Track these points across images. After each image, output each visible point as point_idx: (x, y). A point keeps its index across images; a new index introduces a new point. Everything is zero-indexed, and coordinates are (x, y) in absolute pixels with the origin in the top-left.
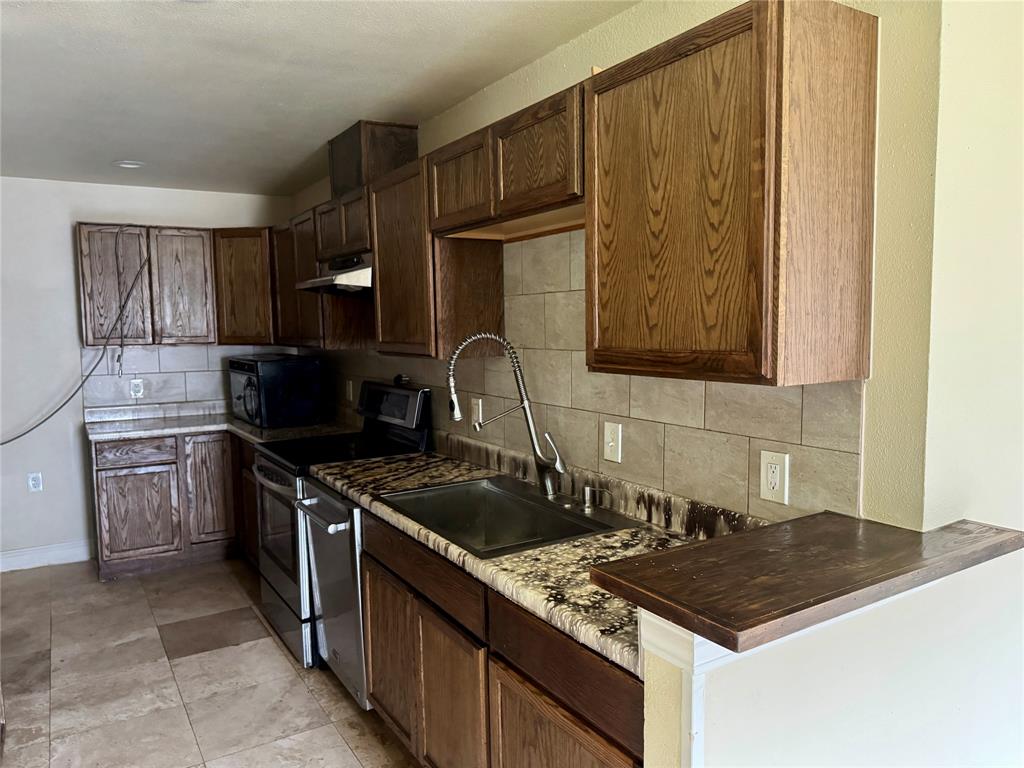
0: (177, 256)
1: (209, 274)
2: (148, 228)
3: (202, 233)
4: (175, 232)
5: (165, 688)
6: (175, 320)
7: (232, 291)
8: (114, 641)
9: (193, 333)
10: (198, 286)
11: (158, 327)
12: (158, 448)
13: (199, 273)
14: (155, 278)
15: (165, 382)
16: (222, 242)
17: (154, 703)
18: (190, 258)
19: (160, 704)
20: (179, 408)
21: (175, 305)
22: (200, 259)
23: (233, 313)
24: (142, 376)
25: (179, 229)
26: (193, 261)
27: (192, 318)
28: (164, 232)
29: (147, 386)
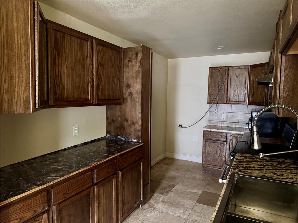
0: (237, 75)
1: (247, 81)
2: (228, 67)
3: (246, 67)
4: (237, 68)
5: (187, 211)
6: (234, 96)
7: (254, 86)
8: (190, 190)
9: (239, 101)
10: (243, 85)
11: (228, 98)
12: (221, 136)
13: (244, 80)
14: (229, 83)
15: (233, 116)
16: (253, 69)
17: (181, 214)
18: (241, 76)
19: (182, 215)
20: (236, 124)
21: (235, 91)
22: (244, 76)
23: (253, 94)
24: (226, 113)
25: (238, 66)
26: (242, 77)
27: (240, 95)
28: (234, 68)
29: (227, 116)
